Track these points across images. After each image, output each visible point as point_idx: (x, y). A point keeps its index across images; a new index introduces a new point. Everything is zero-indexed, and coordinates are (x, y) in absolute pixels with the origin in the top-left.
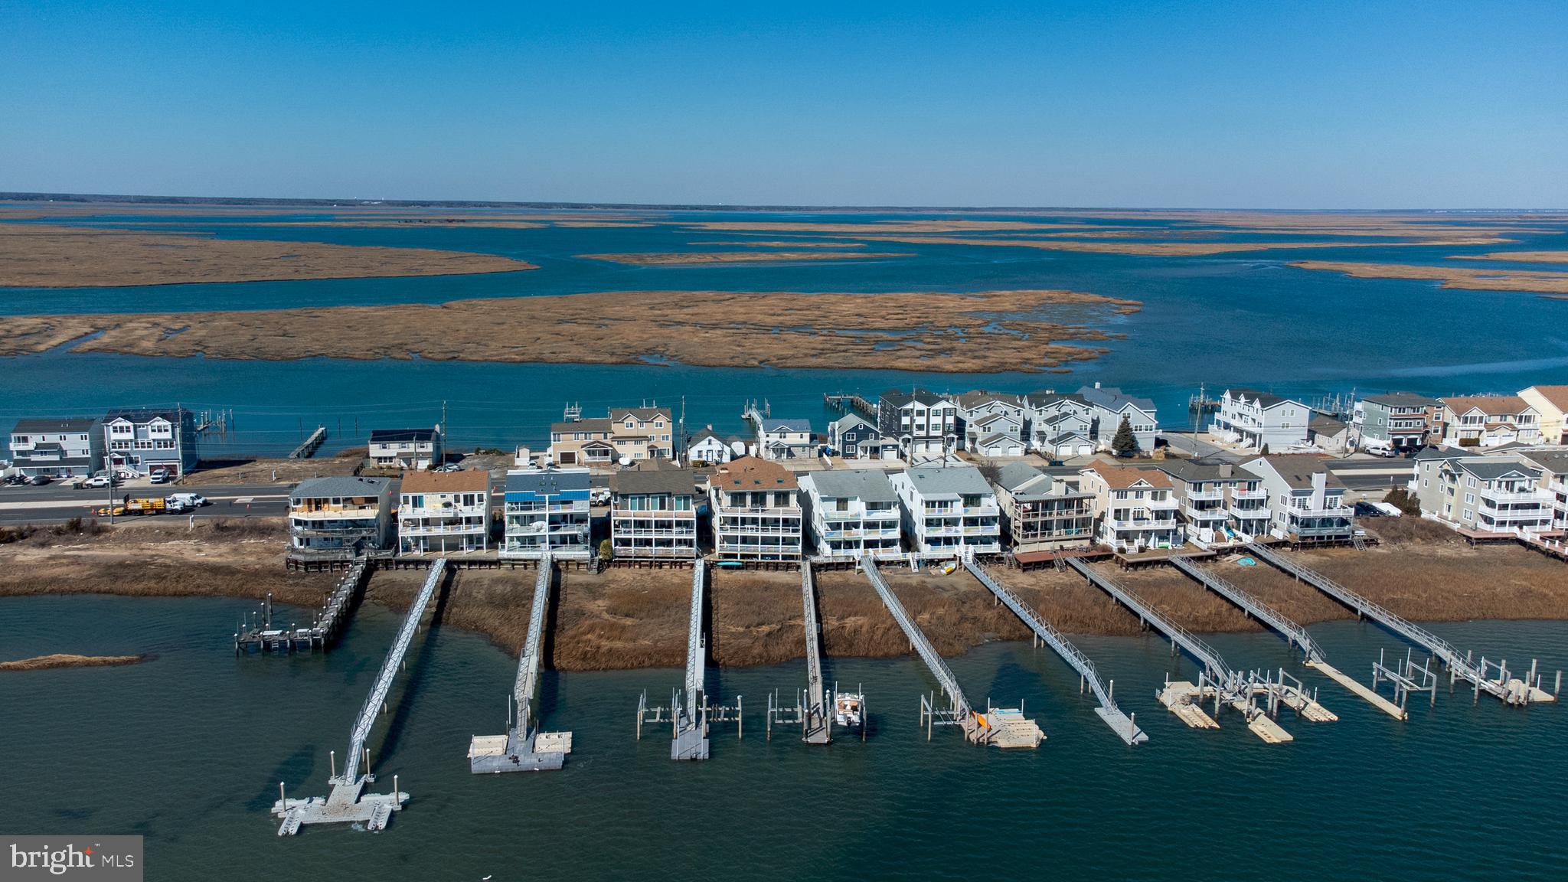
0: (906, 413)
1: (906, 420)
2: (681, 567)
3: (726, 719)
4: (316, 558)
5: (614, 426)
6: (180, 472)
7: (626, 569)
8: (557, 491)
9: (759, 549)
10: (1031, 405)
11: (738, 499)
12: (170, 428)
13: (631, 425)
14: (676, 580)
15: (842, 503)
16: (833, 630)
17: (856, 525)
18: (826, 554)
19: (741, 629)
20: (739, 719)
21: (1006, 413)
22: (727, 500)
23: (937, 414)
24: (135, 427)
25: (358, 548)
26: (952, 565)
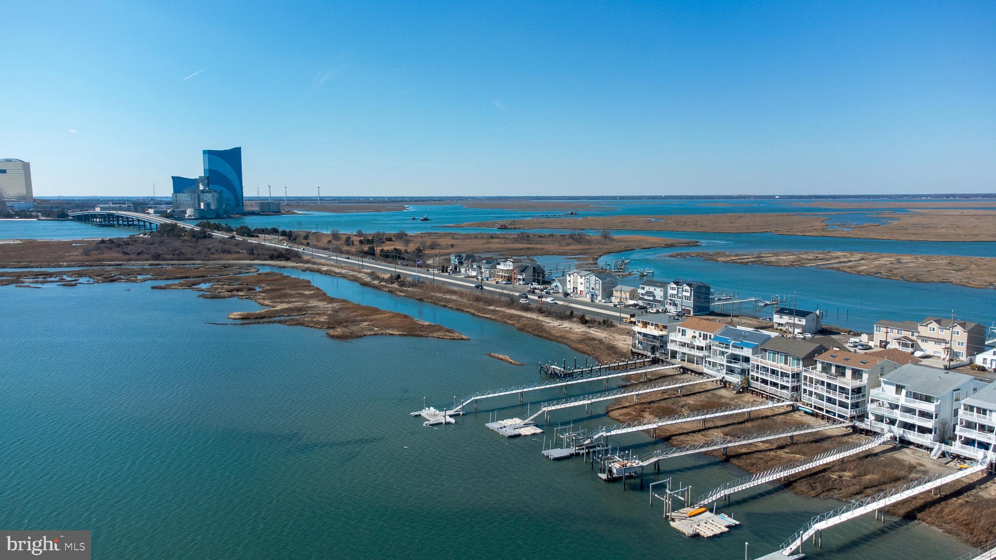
5: (920, 328)
6: (692, 313)
7: (755, 396)
8: (741, 341)
9: (825, 405)
12: (689, 291)
13: (934, 329)
15: (900, 389)
17: (900, 408)
18: (868, 422)
22: (819, 367)
24: (678, 288)
25: (654, 351)
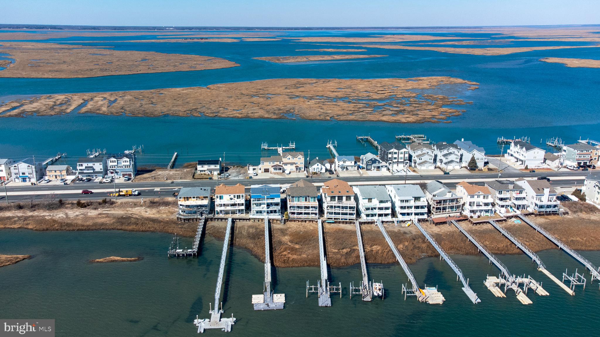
0: (390, 153)
1: (390, 156)
2: (313, 222)
3: (336, 291)
4: (187, 217)
5: (283, 159)
6: (132, 176)
7: (293, 222)
8: (269, 194)
9: (340, 216)
10: (437, 149)
11: (333, 198)
12: (129, 161)
13: (289, 159)
14: (312, 228)
15: (370, 200)
16: (369, 252)
17: (375, 208)
18: (364, 218)
19: (336, 251)
20: (341, 291)
21: (428, 152)
22: (329, 199)
23: (402, 153)
24: (117, 161)
25: (202, 214)
26: (410, 223)
